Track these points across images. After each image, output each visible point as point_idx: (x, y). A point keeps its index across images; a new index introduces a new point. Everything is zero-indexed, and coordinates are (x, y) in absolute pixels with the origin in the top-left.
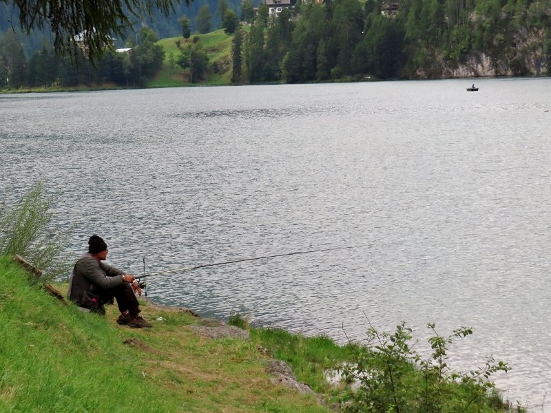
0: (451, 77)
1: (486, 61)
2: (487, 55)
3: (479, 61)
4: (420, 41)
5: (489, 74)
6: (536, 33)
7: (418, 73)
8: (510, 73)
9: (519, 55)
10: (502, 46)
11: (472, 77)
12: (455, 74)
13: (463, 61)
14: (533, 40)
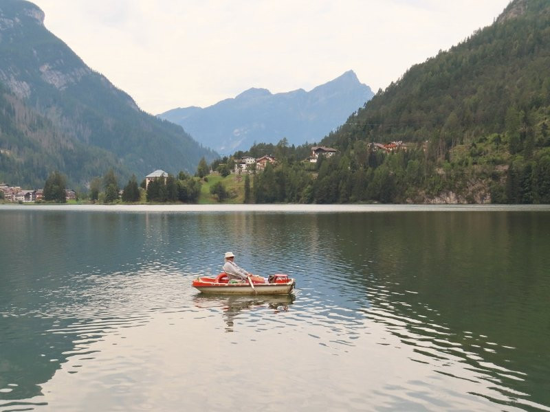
0: (430, 204)
1: (452, 196)
2: (453, 192)
3: (448, 195)
4: (408, 183)
5: (454, 202)
6: (481, 182)
7: (407, 201)
8: (465, 202)
9: (470, 193)
10: (461, 188)
11: (444, 204)
12: (432, 202)
13: (438, 195)
14: (478, 185)
